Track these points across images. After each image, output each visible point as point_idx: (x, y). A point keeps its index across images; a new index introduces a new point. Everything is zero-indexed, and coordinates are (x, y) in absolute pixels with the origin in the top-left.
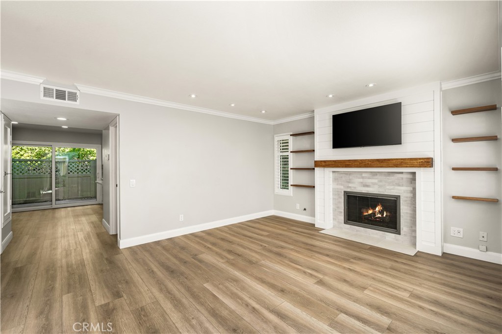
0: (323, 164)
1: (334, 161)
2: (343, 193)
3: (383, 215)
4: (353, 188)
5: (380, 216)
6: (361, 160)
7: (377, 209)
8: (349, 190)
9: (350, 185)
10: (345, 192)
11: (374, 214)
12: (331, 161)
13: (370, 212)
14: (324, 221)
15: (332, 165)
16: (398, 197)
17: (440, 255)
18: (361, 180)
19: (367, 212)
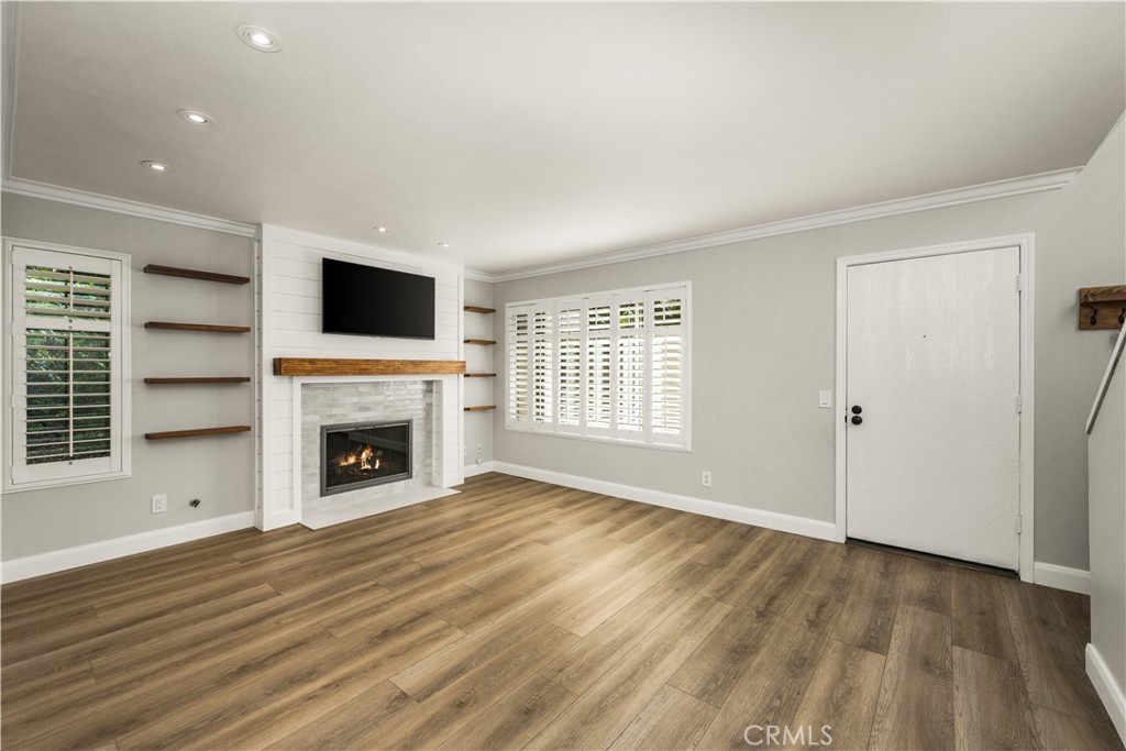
0: (308, 366)
1: (334, 361)
2: (319, 431)
3: (373, 465)
4: (339, 418)
5: (369, 467)
6: (388, 361)
7: (364, 456)
8: (331, 422)
9: (334, 411)
10: (322, 427)
11: (358, 464)
12: (327, 360)
13: (352, 460)
14: (292, 505)
15: (331, 369)
16: (409, 422)
17: (463, 482)
18: (356, 399)
19: (346, 460)
